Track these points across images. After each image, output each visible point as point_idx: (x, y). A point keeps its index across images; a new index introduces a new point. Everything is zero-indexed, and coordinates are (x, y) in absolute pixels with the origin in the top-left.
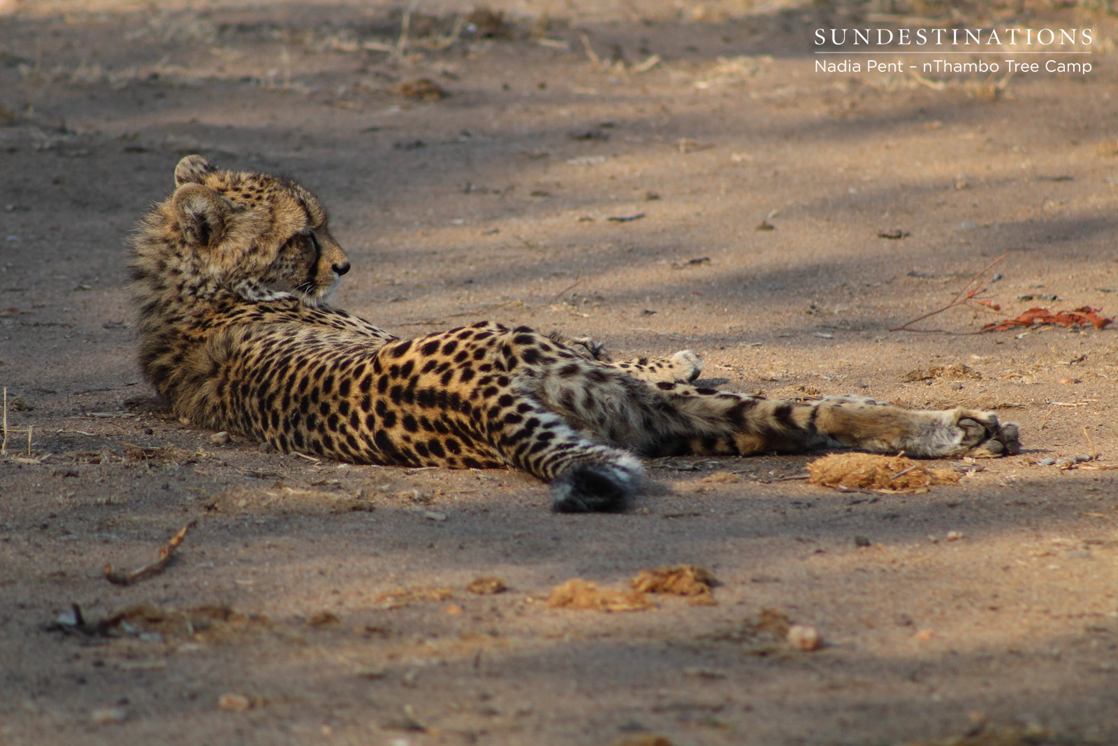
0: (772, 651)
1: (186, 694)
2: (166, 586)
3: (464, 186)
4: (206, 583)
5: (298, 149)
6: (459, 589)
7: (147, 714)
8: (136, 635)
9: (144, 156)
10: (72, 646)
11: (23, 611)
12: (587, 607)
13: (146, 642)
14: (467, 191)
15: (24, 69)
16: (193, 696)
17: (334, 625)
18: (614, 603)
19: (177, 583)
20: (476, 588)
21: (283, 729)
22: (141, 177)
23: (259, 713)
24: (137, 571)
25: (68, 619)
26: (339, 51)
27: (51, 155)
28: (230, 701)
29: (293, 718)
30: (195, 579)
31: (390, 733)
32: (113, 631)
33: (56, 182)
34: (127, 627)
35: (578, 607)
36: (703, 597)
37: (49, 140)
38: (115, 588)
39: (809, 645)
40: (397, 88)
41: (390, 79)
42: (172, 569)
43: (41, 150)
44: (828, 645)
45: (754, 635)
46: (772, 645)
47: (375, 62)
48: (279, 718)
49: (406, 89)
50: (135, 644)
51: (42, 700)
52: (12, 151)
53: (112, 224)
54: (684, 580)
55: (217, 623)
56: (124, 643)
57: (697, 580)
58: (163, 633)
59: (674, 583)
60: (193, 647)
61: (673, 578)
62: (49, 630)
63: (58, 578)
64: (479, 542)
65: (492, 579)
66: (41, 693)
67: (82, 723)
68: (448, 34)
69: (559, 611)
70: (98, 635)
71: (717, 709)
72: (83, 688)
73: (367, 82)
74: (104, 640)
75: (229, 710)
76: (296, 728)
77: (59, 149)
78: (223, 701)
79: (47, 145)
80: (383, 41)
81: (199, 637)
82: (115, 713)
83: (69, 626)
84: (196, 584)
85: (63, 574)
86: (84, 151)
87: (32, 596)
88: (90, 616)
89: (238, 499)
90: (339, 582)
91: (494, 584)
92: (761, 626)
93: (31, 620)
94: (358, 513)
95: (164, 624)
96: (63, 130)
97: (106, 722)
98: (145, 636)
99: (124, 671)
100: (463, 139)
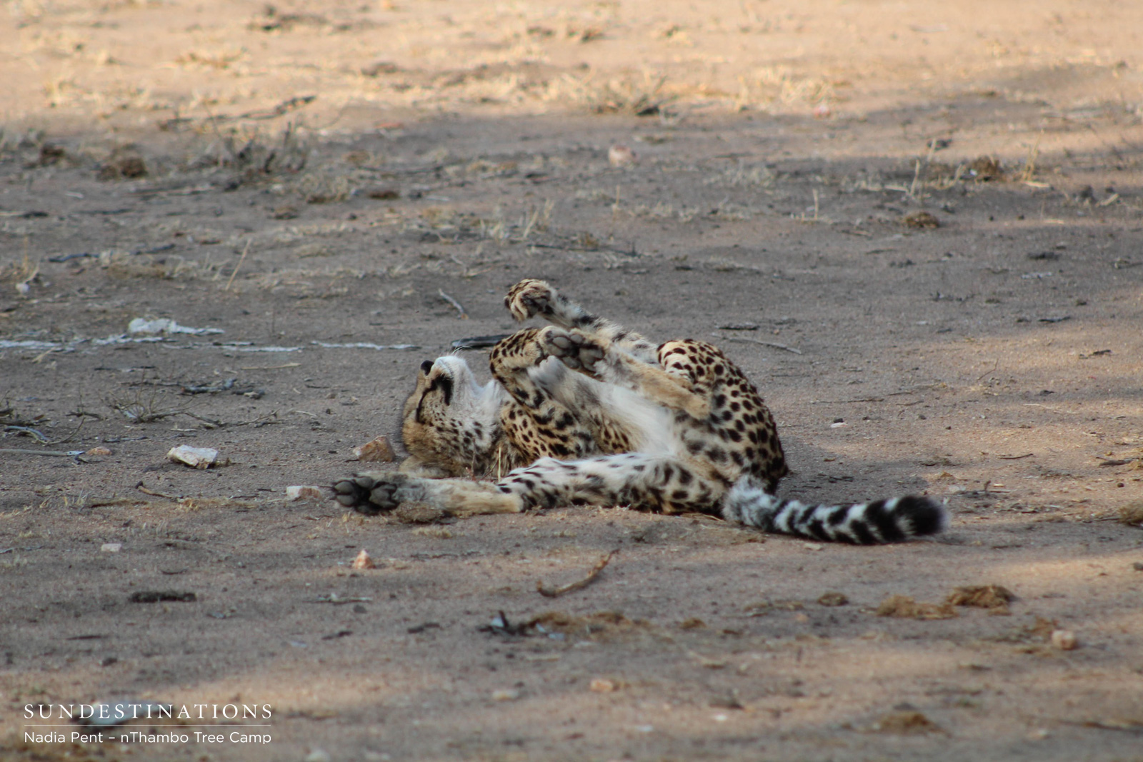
0: (1037, 650)
1: (568, 679)
2: (585, 599)
3: (935, 294)
4: (617, 597)
5: (813, 268)
6: (811, 602)
7: (535, 694)
8: (546, 635)
9: (690, 273)
10: (496, 643)
11: (468, 617)
12: (906, 616)
13: (553, 640)
14: (937, 299)
15: (615, 207)
16: (573, 681)
17: (701, 628)
18: (928, 613)
19: (594, 595)
20: (825, 601)
21: (635, 706)
22: (684, 290)
23: (620, 694)
24: (565, 587)
25: (498, 622)
26: (866, 192)
27: (618, 273)
28: (598, 685)
29: (644, 698)
30: (609, 593)
31: (716, 710)
32: (530, 632)
33: (618, 293)
34: (541, 628)
35: (899, 616)
36: (1000, 609)
37: (617, 261)
38: (546, 599)
39: (1068, 646)
40: (904, 218)
41: (899, 213)
42: (594, 586)
43: (611, 269)
44: (1085, 645)
45: (1028, 638)
46: (1039, 645)
47: (892, 200)
48: (634, 697)
49: (910, 220)
50: (543, 641)
51: (460, 683)
52: (588, 270)
53: (653, 325)
54: (987, 595)
55: (609, 626)
56: (536, 640)
57: (997, 596)
58: (568, 633)
59: (979, 598)
60: (586, 644)
61: (978, 594)
62: (482, 630)
63: (505, 592)
64: (839, 567)
65: (836, 595)
66: (460, 678)
67: (484, 700)
68: (952, 178)
69: (885, 619)
70: (517, 634)
71: (976, 693)
72: (493, 674)
73: (880, 215)
74: (522, 638)
75: (598, 692)
76: (644, 705)
77: (625, 268)
78: (594, 684)
79: (616, 265)
80: (901, 184)
81: (593, 636)
82: (511, 693)
83: (498, 628)
84: (609, 598)
85: (508, 589)
86: (643, 270)
87: (480, 605)
88: (515, 620)
89: (661, 533)
90: (720, 596)
91: (838, 598)
92: (1035, 631)
93: (472, 622)
94: (752, 544)
95: (568, 627)
96: (633, 254)
97: (504, 700)
98: (552, 636)
99: (528, 661)
100: (946, 258)
